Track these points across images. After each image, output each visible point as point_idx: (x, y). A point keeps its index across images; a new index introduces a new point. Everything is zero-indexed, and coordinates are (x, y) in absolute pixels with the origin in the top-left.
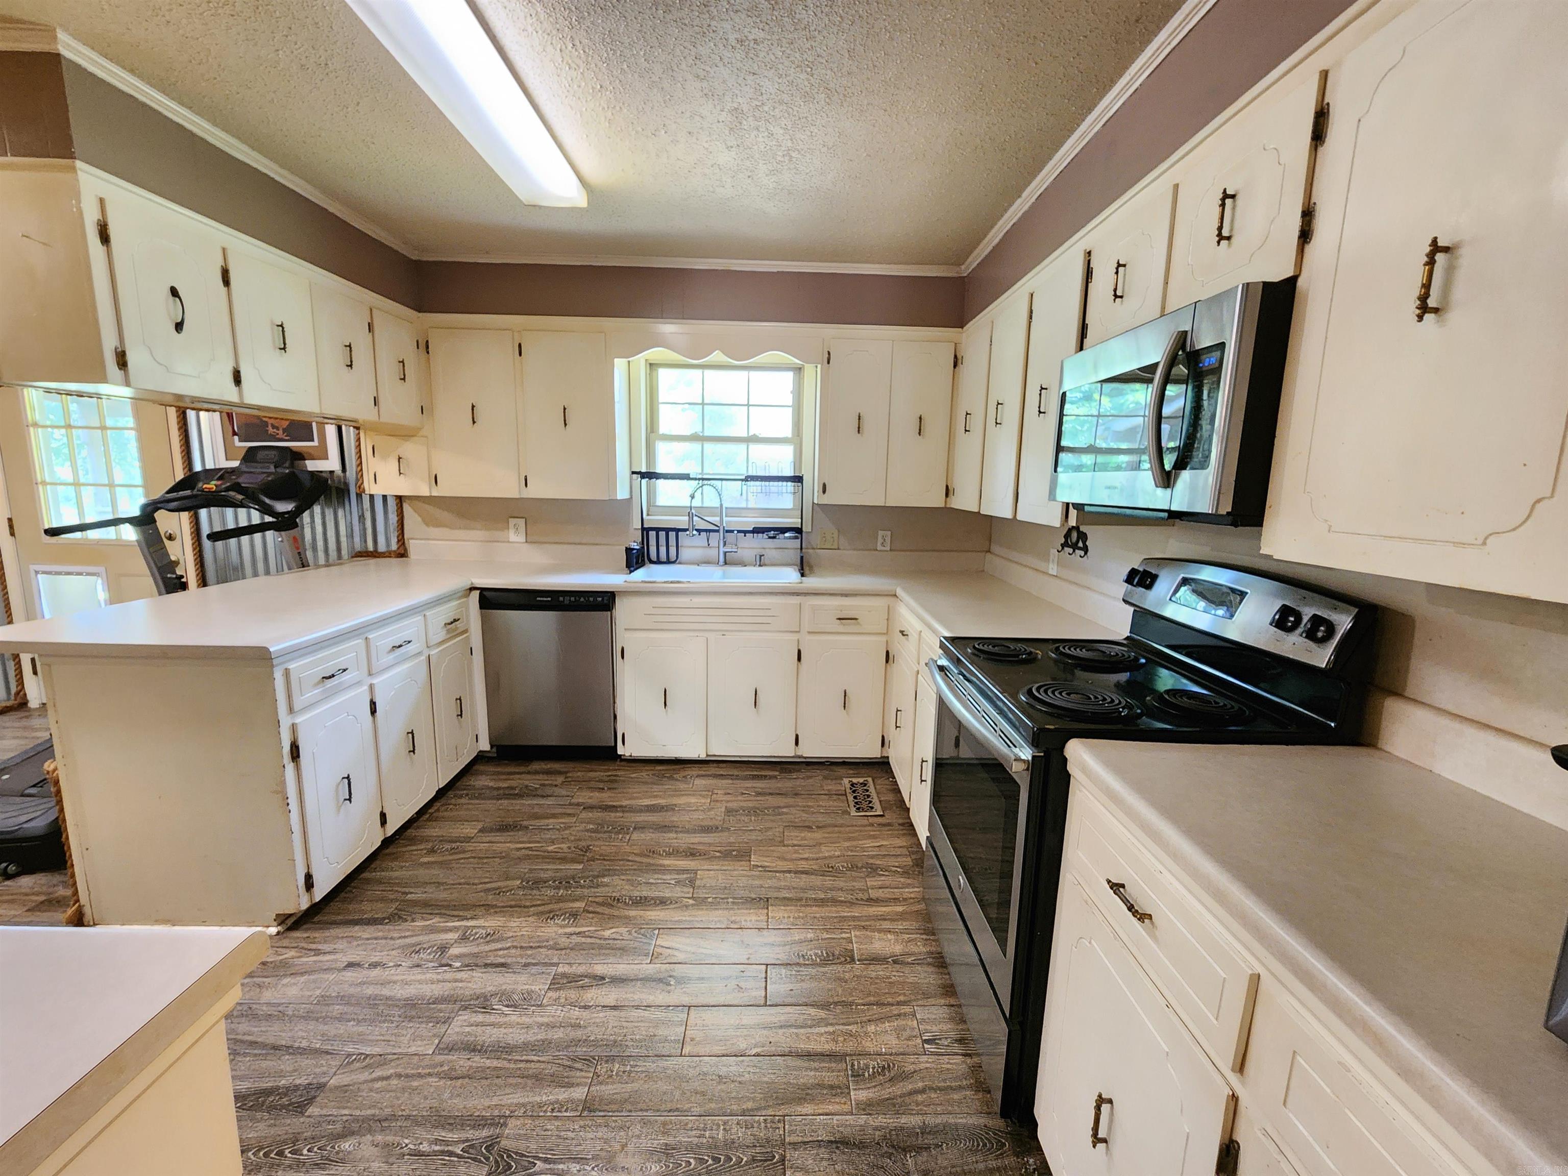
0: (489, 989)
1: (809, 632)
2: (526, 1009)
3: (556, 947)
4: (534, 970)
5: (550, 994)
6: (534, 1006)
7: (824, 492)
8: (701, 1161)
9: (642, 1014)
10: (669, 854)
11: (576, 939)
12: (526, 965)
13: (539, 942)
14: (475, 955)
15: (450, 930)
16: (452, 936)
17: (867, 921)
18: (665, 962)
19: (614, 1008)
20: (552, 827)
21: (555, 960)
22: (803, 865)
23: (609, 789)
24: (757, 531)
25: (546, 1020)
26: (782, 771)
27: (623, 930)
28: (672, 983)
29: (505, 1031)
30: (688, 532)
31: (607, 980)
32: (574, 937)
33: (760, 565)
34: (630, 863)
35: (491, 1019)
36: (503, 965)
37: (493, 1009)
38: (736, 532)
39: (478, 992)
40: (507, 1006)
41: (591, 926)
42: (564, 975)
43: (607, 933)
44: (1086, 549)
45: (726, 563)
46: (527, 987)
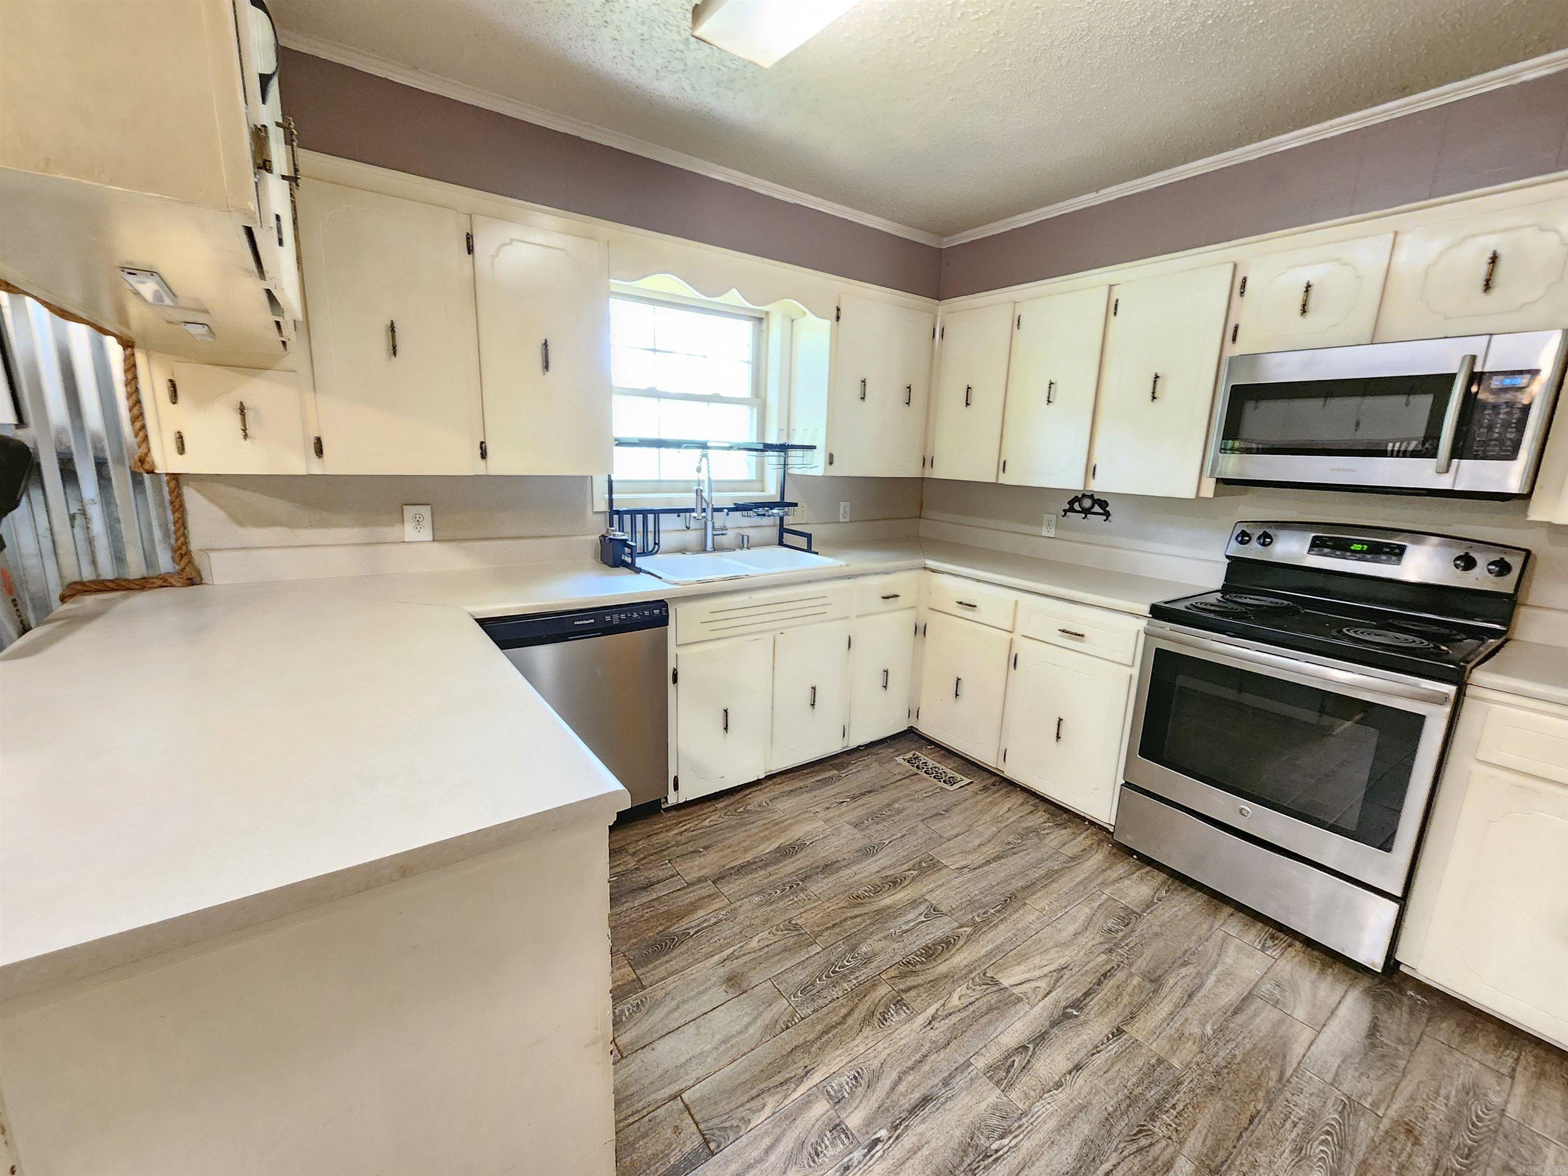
0: (958, 1133)
1: (858, 616)
2: (1020, 1126)
3: (938, 1047)
4: (960, 1081)
5: (1014, 1095)
6: (1020, 1119)
7: (831, 463)
8: (1325, 1142)
9: (1103, 1058)
10: (877, 890)
11: (942, 1026)
12: (946, 1083)
13: (916, 1051)
14: (881, 1109)
15: (807, 1102)
16: (821, 1107)
17: (1098, 876)
18: (1039, 997)
19: (1078, 1067)
20: (713, 920)
21: (961, 1060)
22: (990, 850)
23: (705, 848)
24: (738, 508)
25: (1052, 1124)
26: (840, 767)
27: (961, 990)
28: (1075, 1013)
29: (1042, 1163)
30: (694, 514)
31: (1031, 1047)
32: (936, 1024)
33: (748, 548)
34: (858, 920)
35: (1012, 1161)
36: (925, 1100)
37: (996, 1151)
38: (726, 511)
39: (954, 1144)
40: (1002, 1137)
41: (929, 1005)
42: (991, 1069)
43: (955, 1001)
44: (1107, 514)
45: (715, 549)
46: (984, 1105)
